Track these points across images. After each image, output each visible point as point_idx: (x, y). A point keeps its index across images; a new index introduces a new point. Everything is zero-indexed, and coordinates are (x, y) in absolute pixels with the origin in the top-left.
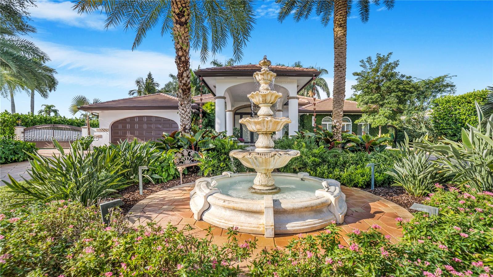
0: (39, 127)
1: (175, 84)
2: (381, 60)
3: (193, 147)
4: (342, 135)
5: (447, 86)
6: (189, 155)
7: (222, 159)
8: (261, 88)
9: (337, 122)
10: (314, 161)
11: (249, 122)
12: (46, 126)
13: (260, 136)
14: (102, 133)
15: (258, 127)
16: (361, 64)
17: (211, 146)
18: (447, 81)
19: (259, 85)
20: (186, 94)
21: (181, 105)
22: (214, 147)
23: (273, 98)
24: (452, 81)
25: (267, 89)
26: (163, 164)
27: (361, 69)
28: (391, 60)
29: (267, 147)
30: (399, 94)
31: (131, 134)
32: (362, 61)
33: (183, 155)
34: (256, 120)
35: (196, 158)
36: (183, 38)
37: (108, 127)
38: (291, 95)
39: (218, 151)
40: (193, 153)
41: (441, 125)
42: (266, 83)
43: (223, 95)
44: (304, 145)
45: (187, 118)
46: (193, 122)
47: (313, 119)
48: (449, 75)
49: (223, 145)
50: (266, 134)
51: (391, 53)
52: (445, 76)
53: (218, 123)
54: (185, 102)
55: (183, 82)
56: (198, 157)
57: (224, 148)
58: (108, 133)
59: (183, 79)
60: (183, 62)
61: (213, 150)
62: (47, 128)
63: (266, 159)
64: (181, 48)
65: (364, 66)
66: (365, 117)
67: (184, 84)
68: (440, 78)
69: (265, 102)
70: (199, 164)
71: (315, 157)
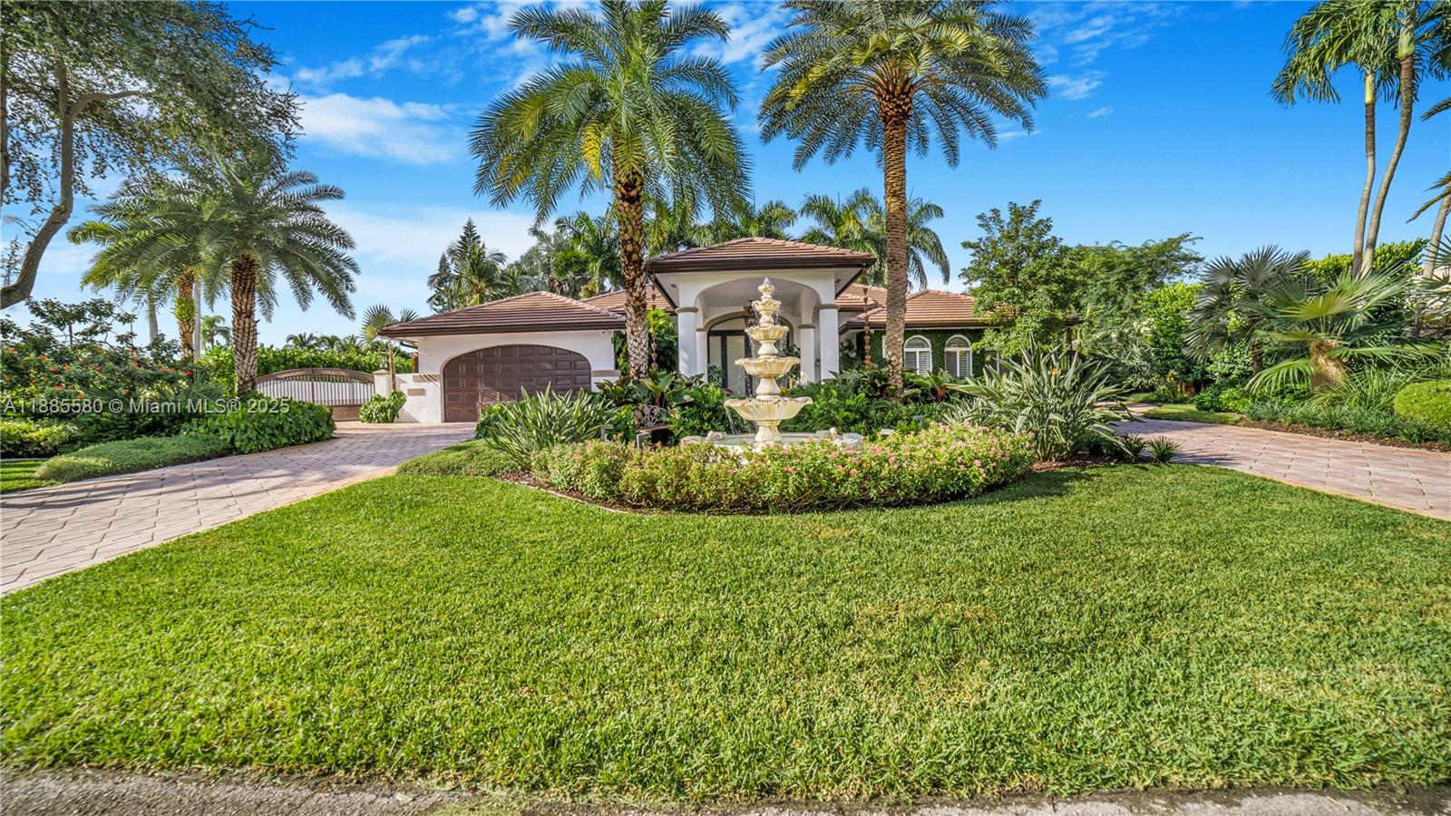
0: (284, 376)
1: (545, 253)
2: (1019, 214)
3: (657, 401)
4: (903, 376)
5: (1187, 259)
6: (652, 414)
7: (705, 418)
8: (761, 321)
9: (893, 354)
10: (847, 417)
11: (749, 364)
12: (298, 373)
13: (762, 380)
14: (424, 385)
15: (759, 369)
16: (979, 222)
17: (687, 398)
18: (1186, 248)
19: (760, 316)
20: (640, 315)
21: (632, 333)
22: (692, 399)
23: (777, 334)
24: (1195, 248)
25: (770, 322)
26: (619, 426)
27: (983, 234)
28: (1037, 217)
29: (770, 394)
30: (1054, 287)
31: (487, 385)
32: (981, 217)
33: (643, 415)
34: (756, 361)
35: (664, 418)
36: (634, 223)
37: (437, 371)
38: (824, 302)
39: (698, 406)
40: (657, 410)
41: (1166, 349)
42: (768, 314)
43: (691, 305)
44: (835, 393)
45: (642, 354)
46: (621, 355)
47: (884, 342)
48: (1191, 237)
49: (704, 397)
50: (769, 377)
51: (1036, 202)
52: (1184, 237)
53: (684, 359)
54: (640, 329)
55: (636, 294)
56: (668, 416)
57: (707, 402)
58: (438, 384)
59: (635, 290)
60: (635, 262)
61: (690, 404)
62: (293, 378)
63: (769, 407)
64: (631, 239)
65: (986, 226)
66: (989, 337)
67: (637, 298)
68: (1171, 241)
69: (767, 338)
70: (670, 427)
71: (850, 411)
